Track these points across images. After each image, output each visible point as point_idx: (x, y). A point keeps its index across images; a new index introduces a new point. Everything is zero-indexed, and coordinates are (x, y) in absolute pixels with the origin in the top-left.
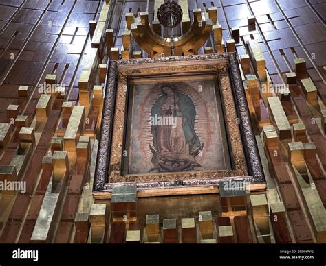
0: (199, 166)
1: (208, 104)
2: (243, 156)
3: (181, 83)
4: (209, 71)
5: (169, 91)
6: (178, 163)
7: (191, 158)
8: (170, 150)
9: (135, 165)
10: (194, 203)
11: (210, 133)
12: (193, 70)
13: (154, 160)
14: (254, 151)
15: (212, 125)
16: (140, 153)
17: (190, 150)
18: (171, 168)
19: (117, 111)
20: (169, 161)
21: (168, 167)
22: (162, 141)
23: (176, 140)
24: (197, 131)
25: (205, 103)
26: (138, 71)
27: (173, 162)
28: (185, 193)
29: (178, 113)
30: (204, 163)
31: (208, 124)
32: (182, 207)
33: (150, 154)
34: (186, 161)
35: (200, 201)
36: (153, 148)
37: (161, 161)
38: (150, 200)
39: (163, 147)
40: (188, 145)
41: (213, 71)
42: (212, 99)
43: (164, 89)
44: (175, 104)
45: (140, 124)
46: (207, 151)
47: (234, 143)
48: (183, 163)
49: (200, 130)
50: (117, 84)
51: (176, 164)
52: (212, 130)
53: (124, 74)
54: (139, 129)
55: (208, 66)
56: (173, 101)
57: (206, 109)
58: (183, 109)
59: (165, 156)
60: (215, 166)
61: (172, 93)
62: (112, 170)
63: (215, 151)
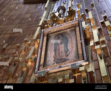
0: (68, 60)
1: (73, 38)
2: (82, 54)
3: (64, 32)
4: (73, 26)
5: (60, 36)
6: (62, 60)
7: (66, 58)
8: (59, 56)
9: (48, 63)
10: (65, 73)
11: (72, 47)
12: (67, 27)
13: (54, 60)
14: (85, 51)
15: (73, 45)
16: (50, 59)
17: (66, 55)
18: (59, 62)
19: (43, 46)
20: (59, 60)
21: (58, 62)
22: (57, 53)
23: (62, 52)
24: (68, 48)
25: (71, 38)
26: (50, 32)
27: (60, 60)
28: (62, 70)
29: (63, 43)
30: (70, 58)
31: (72, 45)
32: (62, 75)
33: (53, 59)
34: (64, 59)
35: (68, 72)
36: (54, 56)
37: (57, 60)
38: (52, 74)
39: (57, 55)
40: (65, 53)
41: (74, 26)
42: (74, 36)
43: (59, 36)
44: (62, 40)
45: (51, 49)
46: (71, 54)
47: (79, 50)
48: (63, 60)
49: (69, 47)
50: (44, 38)
51: (61, 60)
52: (73, 46)
53: (46, 33)
54: (50, 51)
55: (72, 25)
56: (61, 39)
57: (72, 39)
58: (64, 41)
59: (58, 59)
60: (73, 59)
61: (61, 36)
62: (40, 66)
63: (74, 54)
